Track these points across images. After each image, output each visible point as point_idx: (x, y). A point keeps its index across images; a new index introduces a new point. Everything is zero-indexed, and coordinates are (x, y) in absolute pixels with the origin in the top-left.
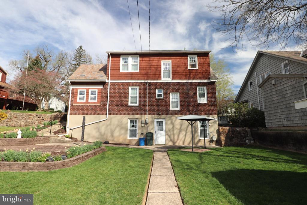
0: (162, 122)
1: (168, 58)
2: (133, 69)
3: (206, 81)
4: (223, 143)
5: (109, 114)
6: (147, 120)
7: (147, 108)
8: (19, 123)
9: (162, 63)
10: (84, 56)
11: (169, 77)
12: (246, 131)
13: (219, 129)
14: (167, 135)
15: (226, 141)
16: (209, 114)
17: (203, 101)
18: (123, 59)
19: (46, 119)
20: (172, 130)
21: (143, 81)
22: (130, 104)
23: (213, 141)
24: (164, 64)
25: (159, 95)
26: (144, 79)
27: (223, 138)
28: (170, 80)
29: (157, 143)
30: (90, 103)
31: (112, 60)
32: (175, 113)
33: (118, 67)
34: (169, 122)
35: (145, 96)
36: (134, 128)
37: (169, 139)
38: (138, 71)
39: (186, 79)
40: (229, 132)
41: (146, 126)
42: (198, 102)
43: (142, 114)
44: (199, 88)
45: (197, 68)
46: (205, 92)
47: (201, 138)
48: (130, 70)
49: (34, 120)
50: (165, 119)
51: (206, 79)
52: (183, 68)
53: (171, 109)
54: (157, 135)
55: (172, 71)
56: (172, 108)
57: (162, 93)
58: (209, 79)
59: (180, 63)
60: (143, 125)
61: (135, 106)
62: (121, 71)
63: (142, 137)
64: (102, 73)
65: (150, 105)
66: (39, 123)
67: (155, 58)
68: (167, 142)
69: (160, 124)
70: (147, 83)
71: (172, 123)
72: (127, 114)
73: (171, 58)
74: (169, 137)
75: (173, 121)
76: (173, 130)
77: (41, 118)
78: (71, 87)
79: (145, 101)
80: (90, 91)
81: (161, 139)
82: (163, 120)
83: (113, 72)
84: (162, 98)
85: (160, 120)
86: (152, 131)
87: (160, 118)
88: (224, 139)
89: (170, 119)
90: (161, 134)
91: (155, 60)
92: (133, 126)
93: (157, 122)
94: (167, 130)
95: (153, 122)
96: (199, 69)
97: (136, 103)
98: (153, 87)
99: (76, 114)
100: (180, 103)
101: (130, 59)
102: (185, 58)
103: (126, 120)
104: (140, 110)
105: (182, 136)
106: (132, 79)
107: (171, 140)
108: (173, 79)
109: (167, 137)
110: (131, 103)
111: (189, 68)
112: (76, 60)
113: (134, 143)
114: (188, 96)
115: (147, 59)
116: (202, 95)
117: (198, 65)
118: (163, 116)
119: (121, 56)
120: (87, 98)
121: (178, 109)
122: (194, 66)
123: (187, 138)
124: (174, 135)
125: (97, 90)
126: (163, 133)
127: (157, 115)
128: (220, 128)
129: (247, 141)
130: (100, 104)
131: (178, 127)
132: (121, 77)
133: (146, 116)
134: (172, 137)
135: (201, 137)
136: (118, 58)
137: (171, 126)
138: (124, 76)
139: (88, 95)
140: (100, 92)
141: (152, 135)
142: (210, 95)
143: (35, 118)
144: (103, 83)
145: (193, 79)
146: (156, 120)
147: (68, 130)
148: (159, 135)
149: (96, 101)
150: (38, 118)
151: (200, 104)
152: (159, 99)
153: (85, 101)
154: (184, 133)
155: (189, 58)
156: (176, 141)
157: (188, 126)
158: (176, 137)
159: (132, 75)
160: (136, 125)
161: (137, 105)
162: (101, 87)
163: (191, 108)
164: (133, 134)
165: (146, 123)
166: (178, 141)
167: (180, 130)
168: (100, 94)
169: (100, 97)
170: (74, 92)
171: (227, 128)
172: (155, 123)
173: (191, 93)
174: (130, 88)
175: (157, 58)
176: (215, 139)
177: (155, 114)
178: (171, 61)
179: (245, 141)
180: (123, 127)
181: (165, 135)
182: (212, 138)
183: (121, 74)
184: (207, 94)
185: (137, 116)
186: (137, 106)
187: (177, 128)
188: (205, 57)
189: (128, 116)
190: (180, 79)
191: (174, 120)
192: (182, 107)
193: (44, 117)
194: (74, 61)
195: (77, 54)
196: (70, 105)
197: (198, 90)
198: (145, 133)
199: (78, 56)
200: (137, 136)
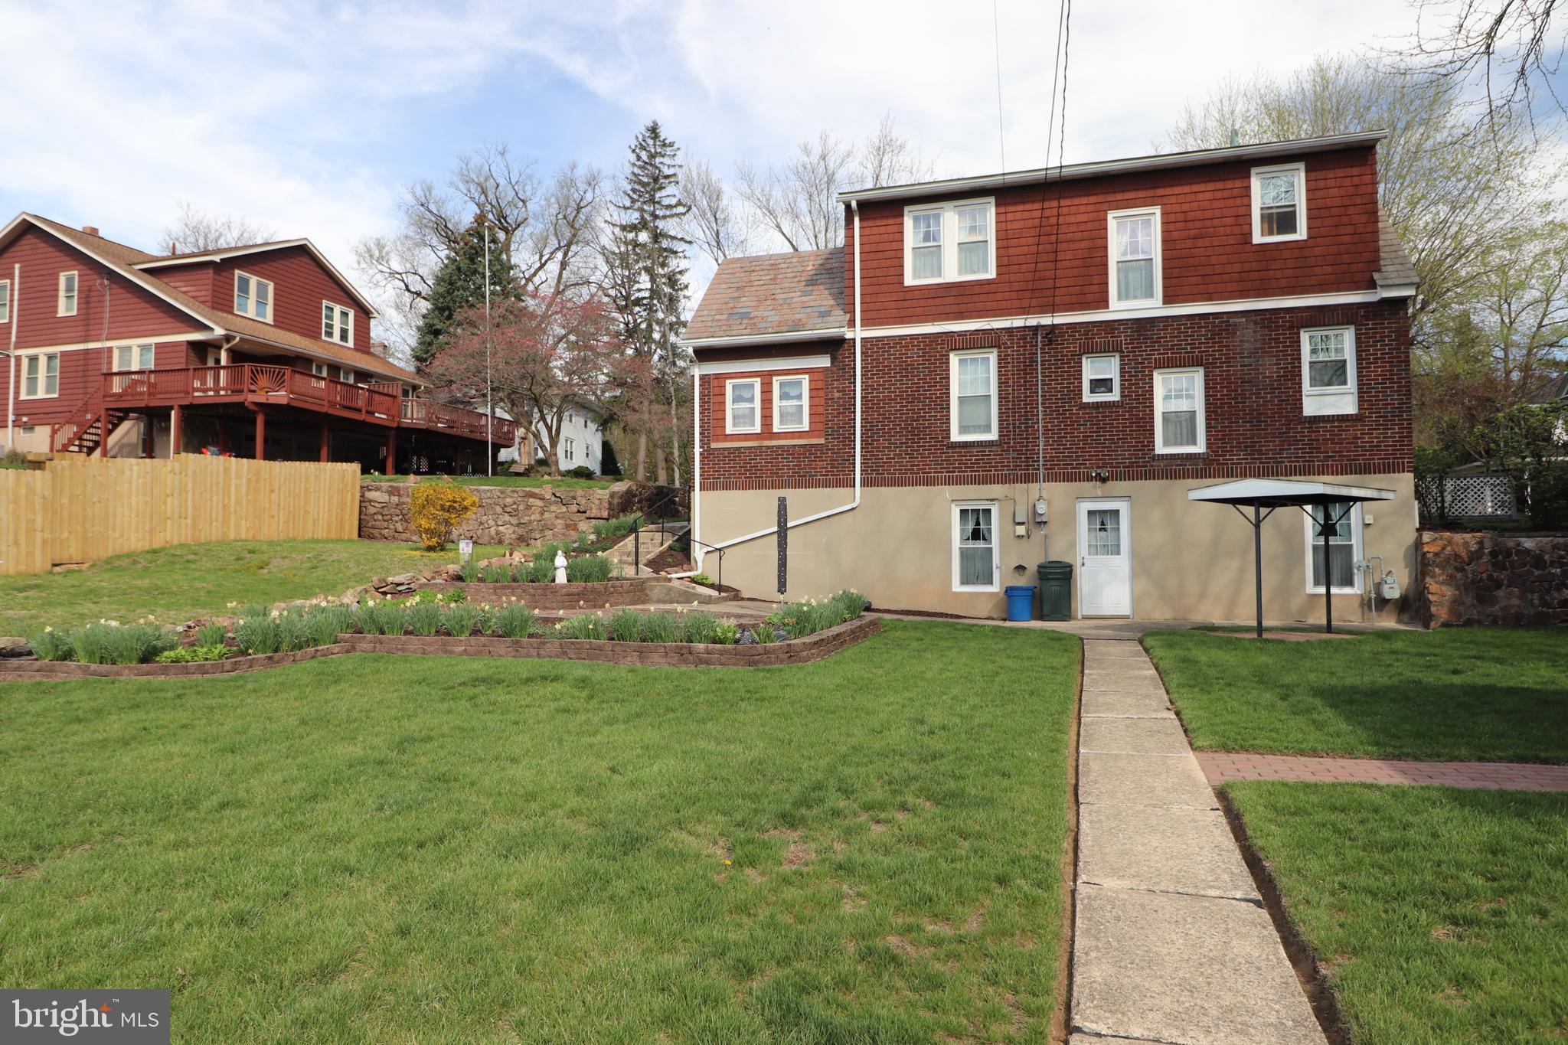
0: (1115, 513)
1: (1142, 194)
2: (963, 268)
3: (1353, 298)
4: (1441, 611)
5: (864, 483)
6: (1042, 508)
7: (1042, 453)
8: (493, 531)
9: (1112, 225)
10: (674, 175)
11: (1150, 294)
13: (1418, 544)
14: (1144, 571)
15: (1455, 604)
16: (1365, 471)
17: (1332, 401)
18: (916, 220)
19: (594, 513)
20: (1169, 549)
21: (1018, 322)
22: (956, 436)
23: (1382, 602)
24: (1121, 226)
25: (1100, 385)
26: (1021, 311)
27: (1440, 589)
28: (1152, 306)
29: (1092, 613)
30: (779, 436)
31: (867, 231)
32: (1181, 468)
33: (895, 262)
34: (1153, 513)
35: (1030, 400)
36: (980, 544)
37: (1153, 592)
38: (991, 274)
39: (1241, 294)
40: (1475, 555)
41: (1038, 534)
42: (1307, 410)
43: (1015, 480)
44: (1312, 338)
45: (1301, 233)
46: (1349, 356)
47: (1320, 590)
48: (951, 272)
49: (547, 515)
50: (1127, 497)
51: (1352, 288)
52: (1224, 241)
53: (1160, 449)
54: (1090, 575)
55: (1164, 260)
56: (1166, 444)
57: (1115, 375)
58: (1372, 285)
59: (1209, 214)
60: (1021, 530)
61: (980, 444)
62: (909, 280)
63: (1021, 581)
64: (823, 298)
65: (1054, 439)
66: (567, 526)
67: (1076, 201)
68: (1145, 605)
69: (1104, 520)
70: (1037, 328)
71: (1170, 520)
72: (949, 482)
73: (1160, 192)
74: (1160, 584)
76: (1176, 554)
77: (574, 508)
78: (697, 371)
79: (1029, 419)
80: (776, 381)
81: (1109, 590)
82: (1122, 506)
83: (870, 290)
84: (1115, 396)
85: (1103, 505)
86: (1067, 559)
87: (1106, 496)
88: (1448, 591)
89: (1160, 498)
90: (1110, 571)
91: (1076, 209)
92: (976, 535)
93: (1090, 513)
94: (1141, 548)
95: (1071, 516)
96: (1310, 237)
97: (987, 428)
98: (1069, 346)
99: (727, 487)
100: (1208, 419)
101: (951, 222)
102: (1238, 183)
103: (943, 506)
104: (1005, 460)
105: (1221, 580)
106: (961, 315)
108: (1169, 299)
109: (1140, 581)
110: (963, 429)
111: (1258, 238)
112: (633, 201)
113: (985, 607)
114: (1251, 381)
115: (1028, 213)
116: (1333, 373)
117: (1309, 218)
118: (1121, 486)
119: (907, 209)
120: (767, 418)
121: (1200, 448)
122: (1284, 222)
124: (1180, 573)
125: (805, 379)
126: (1121, 563)
127: (1090, 479)
128: (1427, 537)
130: (822, 441)
131: (1201, 535)
132: (910, 312)
133: (1034, 487)
134: (1171, 587)
135: (1318, 584)
136: (891, 221)
137: (1163, 536)
138: (923, 303)
139: (771, 401)
140: (820, 385)
141: (1065, 571)
142: (1376, 372)
143: (553, 508)
144: (833, 346)
145: (1283, 293)
146: (1085, 507)
147: (698, 552)
148: (1102, 576)
149: (805, 426)
150: (564, 509)
151: (1314, 419)
152: (1097, 406)
153: (757, 429)
154: (1232, 564)
155: (1256, 183)
158: (1192, 587)
159: (958, 299)
160: (990, 530)
161: (993, 436)
162: (823, 362)
163: (1265, 444)
164: (977, 569)
165: (1038, 522)
168: (821, 393)
169: (821, 410)
170: (713, 387)
171: (1469, 537)
172: (1083, 520)
173: (1270, 368)
174: (954, 359)
175: (1085, 200)
176: (1394, 591)
177: (1077, 479)
178: (1157, 210)
180: (935, 541)
181: (1133, 574)
182: (1378, 586)
183: (909, 296)
184: (1360, 369)
185: (997, 490)
186: (991, 444)
187: (1195, 545)
188: (1352, 171)
189: (947, 491)
190: (1209, 297)
191: (1178, 503)
192: (1217, 440)
193: (583, 502)
194: (625, 208)
195: (636, 170)
196: (697, 450)
197: (1306, 357)
198: (1032, 566)
199: (645, 180)
200: (996, 576)
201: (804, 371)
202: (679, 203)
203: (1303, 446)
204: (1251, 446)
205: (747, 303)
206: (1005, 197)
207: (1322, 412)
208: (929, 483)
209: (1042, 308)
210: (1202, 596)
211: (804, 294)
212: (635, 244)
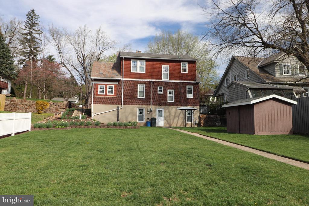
0: (162, 110)
1: (167, 63)
2: (140, 71)
3: (193, 82)
4: (202, 125)
5: (123, 104)
6: (152, 109)
7: (152, 101)
9: (162, 67)
10: (38, 23)
11: (167, 78)
12: (217, 117)
13: (200, 116)
14: (166, 119)
15: (204, 124)
16: (194, 106)
17: (190, 96)
18: (133, 62)
19: (62, 107)
20: (169, 116)
21: (148, 80)
22: (138, 97)
23: (195, 124)
24: (164, 68)
25: (160, 91)
26: (149, 78)
27: (202, 122)
28: (168, 80)
29: (158, 125)
30: (108, 95)
31: (125, 62)
32: (171, 104)
33: (130, 68)
34: (167, 111)
35: (150, 92)
36: (141, 115)
37: (167, 122)
38: (145, 72)
39: (179, 80)
40: (206, 118)
41: (151, 113)
42: (187, 97)
43: (148, 105)
44: (188, 87)
45: (187, 72)
46: (192, 90)
47: (188, 122)
48: (138, 71)
49: (51, 107)
50: (164, 108)
51: (193, 80)
52: (177, 72)
53: (168, 101)
54: (158, 120)
55: (169, 73)
56: (169, 101)
57: (162, 90)
58: (195, 80)
59: (175, 68)
60: (148, 113)
61: (142, 99)
62: (132, 71)
63: (148, 121)
64: (115, 72)
65: (154, 99)
66: (56, 110)
67: (157, 63)
68: (165, 124)
69: (160, 112)
70: (151, 81)
71: (169, 112)
72: (137, 105)
73: (169, 63)
74: (167, 121)
75: (170, 111)
76: (170, 117)
77: (58, 106)
78: (93, 83)
79: (150, 95)
80: (108, 86)
81: (161, 122)
83: (125, 72)
84: (162, 93)
85: (160, 109)
86: (155, 117)
87: (161, 108)
88: (203, 122)
89: (168, 109)
90: (161, 119)
91: (157, 64)
92: (141, 113)
93: (158, 110)
94: (165, 116)
95: (155, 111)
97: (143, 96)
98: (156, 85)
99: (98, 104)
100: (175, 97)
101: (139, 63)
102: (179, 64)
103: (136, 109)
104: (146, 102)
105: (176, 120)
106: (140, 78)
107: (168, 123)
108: (170, 79)
109: (165, 121)
110: (139, 96)
111: (182, 72)
112: (26, 28)
113: (142, 125)
114: (180, 92)
115: (151, 63)
116: (190, 92)
117: (188, 70)
118: (163, 106)
119: (131, 60)
120: (106, 92)
121: (173, 101)
122: (185, 70)
123: (179, 122)
124: (170, 119)
125: (113, 86)
126: (162, 118)
127: (158, 105)
128: (201, 115)
129: (217, 124)
130: (116, 97)
131: (173, 114)
132: (132, 77)
133: (150, 106)
134: (169, 121)
135: (188, 121)
136: (129, 61)
137: (168, 114)
138: (134, 75)
139: (107, 89)
140: (116, 87)
141: (155, 119)
142: (195, 92)
143: (53, 106)
144: (118, 81)
145: (185, 80)
146: (158, 109)
147: (93, 115)
148: (160, 120)
149: (113, 94)
150: (55, 106)
151: (188, 98)
152: (160, 94)
153: (104, 94)
154: (177, 118)
155: (181, 64)
156: (171, 124)
157: (180, 114)
158: (172, 121)
159: (139, 75)
160: (143, 113)
161: (144, 98)
162: (117, 83)
163: (182, 101)
164: (141, 119)
165: (151, 111)
166: (173, 125)
167: (175, 117)
168: (116, 89)
169: (116, 91)
170: (96, 86)
171: (206, 115)
172: (157, 111)
173: (183, 91)
174: (138, 85)
175: (159, 63)
176: (197, 122)
177: (157, 105)
178: (169, 66)
179: (216, 124)
180: (134, 114)
181: (164, 120)
182: (195, 122)
183: (132, 74)
184: (193, 92)
185: (144, 106)
186: (144, 99)
187: (172, 115)
188: (193, 64)
189: (137, 106)
190: (175, 80)
191: (170, 109)
192: (176, 100)
193: (60, 105)
194: (24, 29)
196: (93, 97)
197: (187, 88)
198: (150, 118)
199: (30, 23)
200: (144, 120)
201: (113, 85)
202: (39, 30)
203: (187, 102)
204: (180, 102)
205: (101, 71)
206: (147, 60)
207: (189, 97)
208: (134, 105)
209: (152, 79)
210: (173, 123)
211: (112, 71)
212: (26, 39)
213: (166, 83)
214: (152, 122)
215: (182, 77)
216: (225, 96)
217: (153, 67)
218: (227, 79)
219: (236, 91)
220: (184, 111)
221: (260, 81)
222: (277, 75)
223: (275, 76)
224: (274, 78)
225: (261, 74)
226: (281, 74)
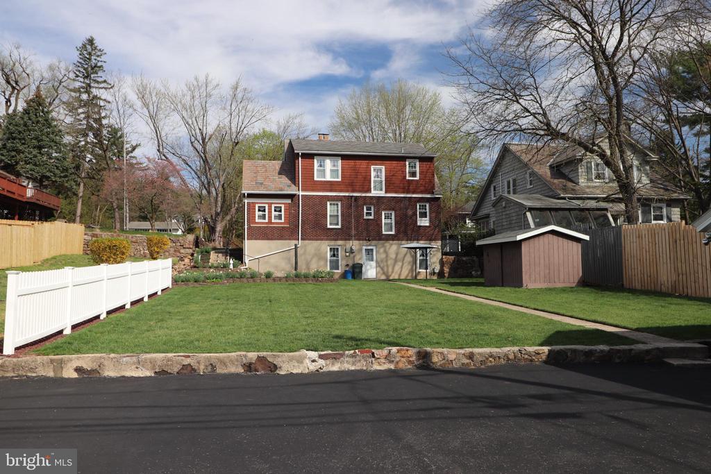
0: (372, 250)
1: (380, 162)
2: (332, 177)
3: (429, 196)
4: (446, 275)
5: (302, 239)
6: (354, 248)
7: (353, 232)
9: (372, 169)
10: (102, 66)
11: (381, 190)
12: (473, 261)
13: (442, 259)
14: (380, 266)
15: (450, 273)
16: (431, 240)
17: (424, 222)
18: (318, 160)
20: (385, 260)
21: (347, 194)
22: (329, 226)
23: (434, 273)
24: (374, 170)
25: (368, 214)
26: (347, 191)
27: (446, 270)
28: (382, 193)
29: (366, 277)
30: (274, 223)
31: (303, 162)
32: (389, 238)
33: (312, 173)
34: (382, 250)
35: (350, 215)
36: (335, 258)
37: (381, 272)
38: (340, 179)
39: (403, 193)
40: (454, 261)
41: (352, 255)
42: (418, 224)
43: (346, 240)
44: (420, 205)
45: (417, 178)
46: (428, 210)
47: (420, 270)
48: (328, 178)
50: (376, 246)
51: (429, 193)
52: (400, 178)
53: (384, 233)
54: (366, 267)
55: (385, 181)
56: (385, 231)
57: (372, 211)
58: (433, 193)
59: (396, 170)
60: (348, 254)
61: (336, 229)
62: (316, 179)
63: (347, 269)
64: (285, 180)
65: (357, 229)
68: (379, 275)
69: (369, 252)
70: (352, 196)
71: (385, 252)
72: (327, 240)
73: (384, 162)
74: (382, 269)
75: (387, 249)
76: (387, 261)
78: (246, 201)
79: (350, 222)
80: (273, 206)
81: (371, 271)
82: (374, 248)
83: (305, 180)
84: (371, 217)
85: (369, 248)
86: (359, 262)
87: (370, 245)
88: (448, 270)
89: (383, 246)
90: (371, 266)
91: (362, 164)
92: (334, 255)
93: (366, 250)
94: (379, 260)
95: (361, 250)
96: (420, 179)
97: (337, 224)
98: (360, 202)
99: (256, 239)
100: (395, 225)
101: (328, 163)
102: (403, 163)
103: (325, 247)
104: (343, 234)
105: (397, 268)
106: (331, 191)
107: (384, 273)
108: (386, 192)
109: (378, 269)
110: (331, 224)
111: (408, 178)
113: (336, 277)
114: (406, 215)
115: (351, 163)
116: (423, 215)
117: (420, 174)
118: (374, 242)
119: (315, 157)
121: (393, 233)
122: (413, 174)
123: (404, 270)
124: (387, 266)
125: (283, 206)
126: (373, 264)
127: (366, 240)
128: (444, 257)
129: (473, 273)
130: (288, 226)
131: (393, 256)
132: (316, 188)
133: (351, 242)
134: (385, 270)
135: (420, 268)
136: (310, 160)
137: (383, 256)
138: (320, 186)
139: (271, 212)
140: (288, 208)
141: (361, 266)
142: (434, 215)
144: (291, 196)
145: (413, 193)
146: (364, 248)
147: (246, 260)
148: (368, 267)
149: (283, 221)
151: (420, 226)
152: (368, 219)
153: (267, 221)
154: (400, 264)
155: (407, 163)
156: (390, 274)
157: (405, 255)
158: (390, 270)
159: (330, 186)
160: (338, 254)
161: (339, 227)
162: (289, 201)
163: (409, 232)
164: (335, 265)
165: (352, 251)
166: (393, 274)
167: (396, 261)
168: (288, 211)
169: (288, 216)
170: (251, 207)
171: (453, 257)
172: (364, 251)
173: (410, 212)
174: (328, 204)
175: (365, 162)
176: (437, 271)
177: (363, 240)
178: (384, 167)
179: (471, 273)
180: (321, 257)
181: (376, 267)
182: (433, 269)
183: (316, 183)
184: (430, 214)
185: (340, 242)
186: (339, 229)
187: (391, 258)
188: (429, 163)
189: (327, 242)
190: (396, 192)
191: (388, 247)
192: (398, 231)
195: (81, 61)
196: (246, 227)
197: (418, 207)
198: (351, 264)
200: (340, 268)
201: (282, 204)
202: (105, 81)
203: (417, 233)
204: (405, 233)
205: (260, 179)
206: (344, 157)
207: (422, 225)
208: (322, 240)
209: (353, 191)
210: (393, 272)
211: (279, 178)
213: (379, 198)
214: (355, 271)
215: (408, 186)
216: (492, 220)
217: (355, 169)
218: (495, 188)
219: (508, 212)
220: (414, 250)
221: (551, 193)
222: (582, 181)
223: (577, 184)
224: (577, 188)
225: (552, 180)
226: (589, 180)
